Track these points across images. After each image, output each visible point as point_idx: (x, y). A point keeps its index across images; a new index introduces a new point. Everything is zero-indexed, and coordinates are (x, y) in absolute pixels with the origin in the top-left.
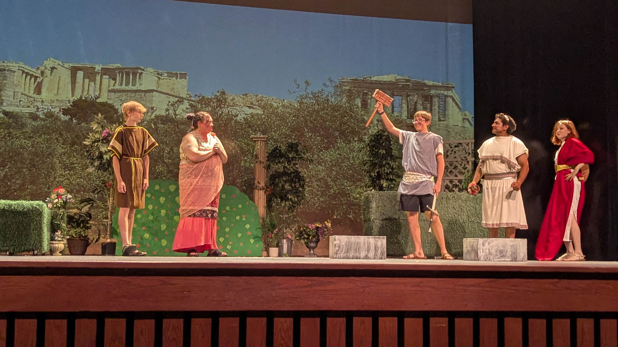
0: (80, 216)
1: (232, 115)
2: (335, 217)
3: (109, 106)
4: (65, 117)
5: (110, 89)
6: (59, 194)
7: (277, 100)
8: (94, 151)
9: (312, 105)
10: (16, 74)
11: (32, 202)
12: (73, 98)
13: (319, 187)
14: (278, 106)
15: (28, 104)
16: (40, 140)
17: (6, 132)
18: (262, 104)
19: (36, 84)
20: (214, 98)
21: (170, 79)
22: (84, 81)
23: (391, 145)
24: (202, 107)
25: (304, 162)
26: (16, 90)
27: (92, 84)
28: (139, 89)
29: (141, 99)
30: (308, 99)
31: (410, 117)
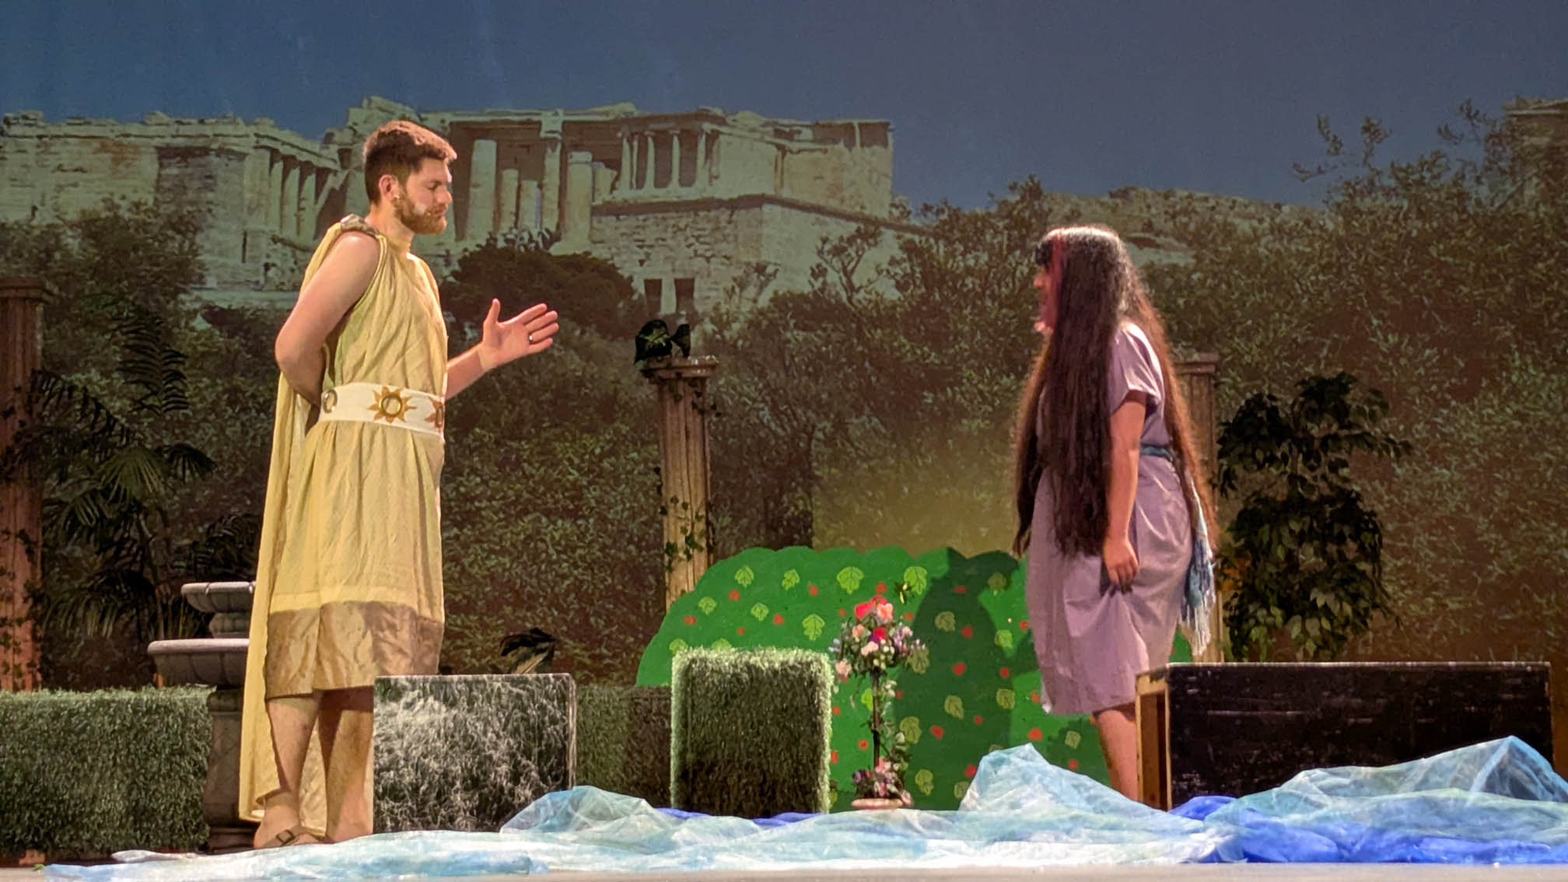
3: (596, 269)
5: (598, 202)
7: (1252, 209)
10: (248, 163)
12: (462, 245)
13: (1442, 553)
14: (1255, 230)
17: (220, 389)
18: (1192, 228)
19: (322, 198)
20: (998, 216)
21: (826, 151)
22: (499, 178)
24: (952, 254)
25: (1375, 453)
26: (251, 226)
27: (531, 186)
28: (706, 195)
29: (719, 235)
30: (1380, 193)
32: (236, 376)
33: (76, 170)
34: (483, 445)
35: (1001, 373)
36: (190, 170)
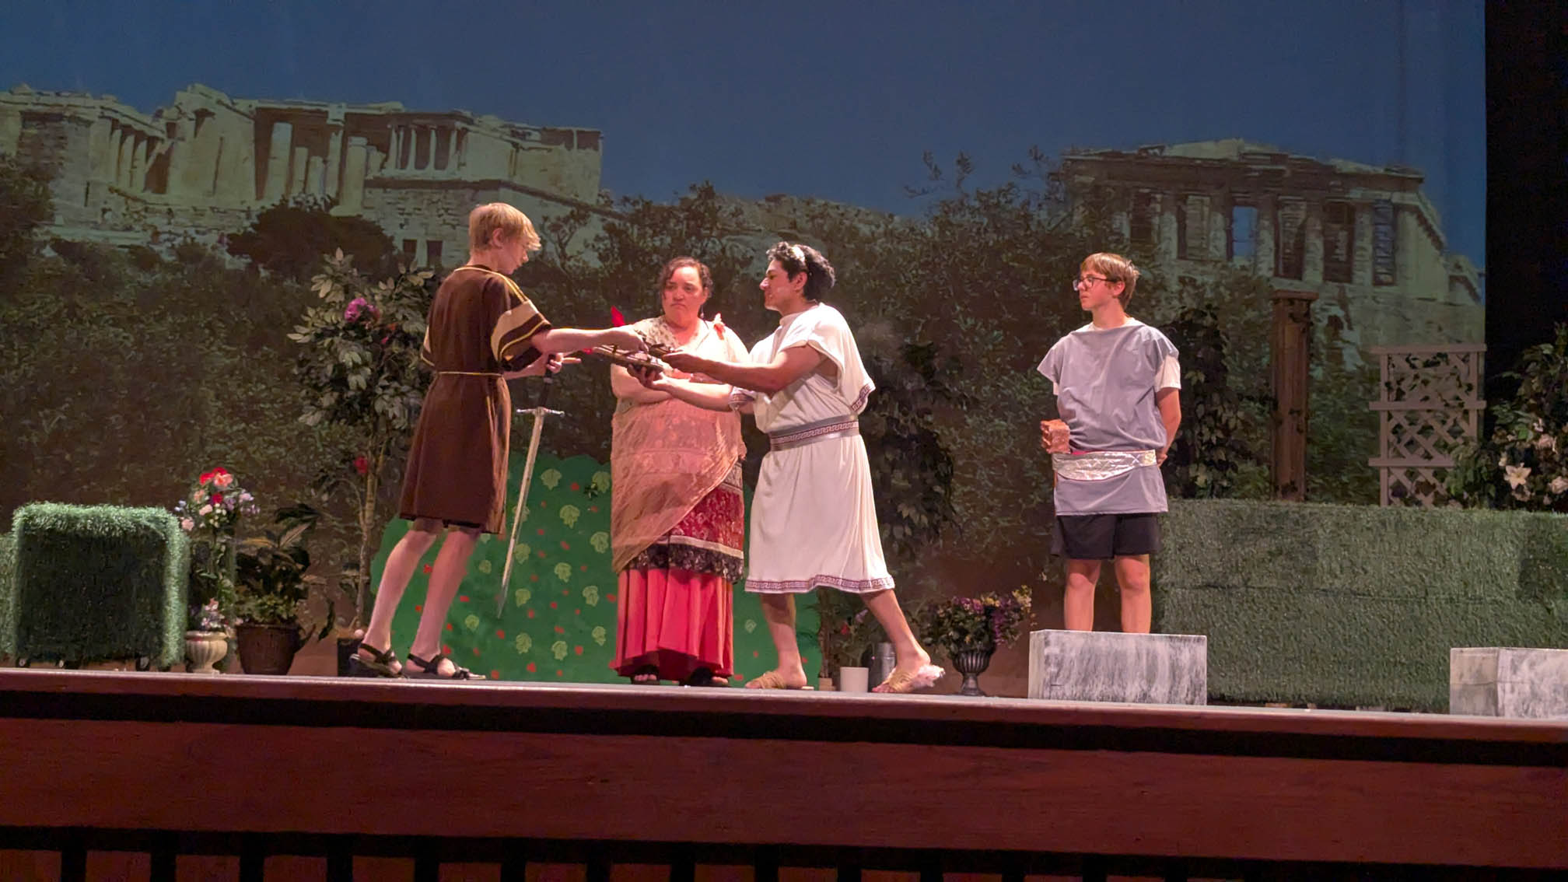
0: (276, 557)
1: (735, 260)
2: (1045, 578)
3: (366, 228)
4: (235, 260)
5: (370, 177)
6: (216, 489)
7: (871, 217)
8: (322, 362)
9: (978, 233)
10: (94, 130)
11: (136, 511)
12: (262, 203)
13: (998, 484)
14: (873, 233)
15: (129, 220)
16: (160, 329)
17: (62, 304)
18: (826, 228)
19: (151, 161)
20: (680, 209)
21: (550, 150)
22: (292, 153)
23: (1223, 356)
24: (642, 236)
25: (952, 406)
26: (92, 178)
27: (317, 161)
28: (456, 177)
30: (967, 211)
31: (1284, 271)
32: (76, 294)
36: (47, 131)
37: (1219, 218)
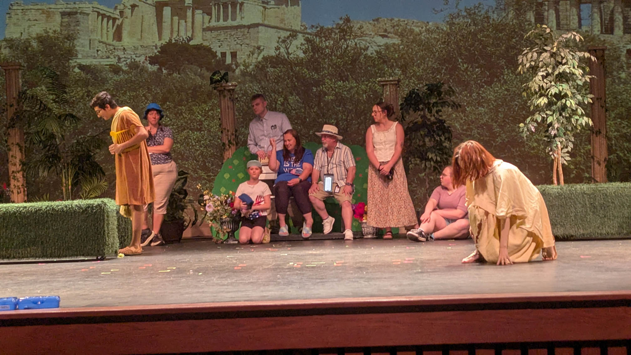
1: (361, 49)
3: (204, 49)
4: (152, 67)
5: (205, 27)
7: (419, 24)
9: (466, 26)
10: (90, 17)
12: (161, 42)
15: (108, 54)
18: (400, 30)
19: (115, 28)
21: (279, 8)
22: (172, 19)
24: (321, 41)
26: (92, 37)
27: (183, 22)
28: (240, 24)
29: (244, 37)
30: (461, 17)
31: (605, 31)
32: (89, 87)
33: (34, 20)
34: (170, 108)
35: (338, 81)
36: (71, 20)
37: (574, 10)
